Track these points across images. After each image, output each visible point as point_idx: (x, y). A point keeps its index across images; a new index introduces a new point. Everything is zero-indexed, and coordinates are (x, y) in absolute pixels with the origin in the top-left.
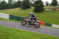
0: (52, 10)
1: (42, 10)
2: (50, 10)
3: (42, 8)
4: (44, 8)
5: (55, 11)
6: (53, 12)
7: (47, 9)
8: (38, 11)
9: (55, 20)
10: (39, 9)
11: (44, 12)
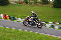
0: (17, 3)
1: (7, 3)
2: (15, 3)
3: (6, 1)
4: (9, 1)
5: (20, 5)
6: (19, 6)
7: (12, 3)
8: (2, 4)
9: (20, 14)
10: (4, 2)
11: (9, 6)
